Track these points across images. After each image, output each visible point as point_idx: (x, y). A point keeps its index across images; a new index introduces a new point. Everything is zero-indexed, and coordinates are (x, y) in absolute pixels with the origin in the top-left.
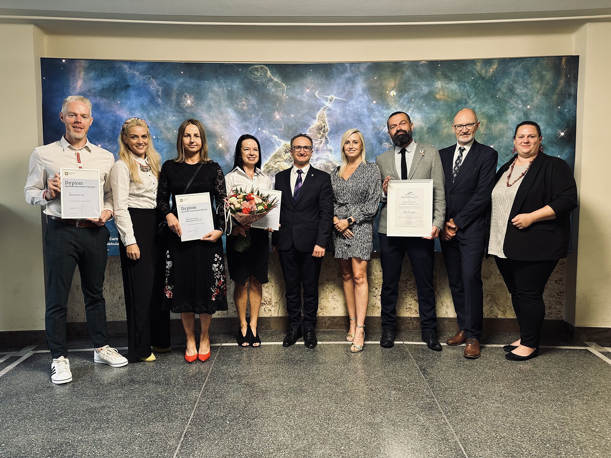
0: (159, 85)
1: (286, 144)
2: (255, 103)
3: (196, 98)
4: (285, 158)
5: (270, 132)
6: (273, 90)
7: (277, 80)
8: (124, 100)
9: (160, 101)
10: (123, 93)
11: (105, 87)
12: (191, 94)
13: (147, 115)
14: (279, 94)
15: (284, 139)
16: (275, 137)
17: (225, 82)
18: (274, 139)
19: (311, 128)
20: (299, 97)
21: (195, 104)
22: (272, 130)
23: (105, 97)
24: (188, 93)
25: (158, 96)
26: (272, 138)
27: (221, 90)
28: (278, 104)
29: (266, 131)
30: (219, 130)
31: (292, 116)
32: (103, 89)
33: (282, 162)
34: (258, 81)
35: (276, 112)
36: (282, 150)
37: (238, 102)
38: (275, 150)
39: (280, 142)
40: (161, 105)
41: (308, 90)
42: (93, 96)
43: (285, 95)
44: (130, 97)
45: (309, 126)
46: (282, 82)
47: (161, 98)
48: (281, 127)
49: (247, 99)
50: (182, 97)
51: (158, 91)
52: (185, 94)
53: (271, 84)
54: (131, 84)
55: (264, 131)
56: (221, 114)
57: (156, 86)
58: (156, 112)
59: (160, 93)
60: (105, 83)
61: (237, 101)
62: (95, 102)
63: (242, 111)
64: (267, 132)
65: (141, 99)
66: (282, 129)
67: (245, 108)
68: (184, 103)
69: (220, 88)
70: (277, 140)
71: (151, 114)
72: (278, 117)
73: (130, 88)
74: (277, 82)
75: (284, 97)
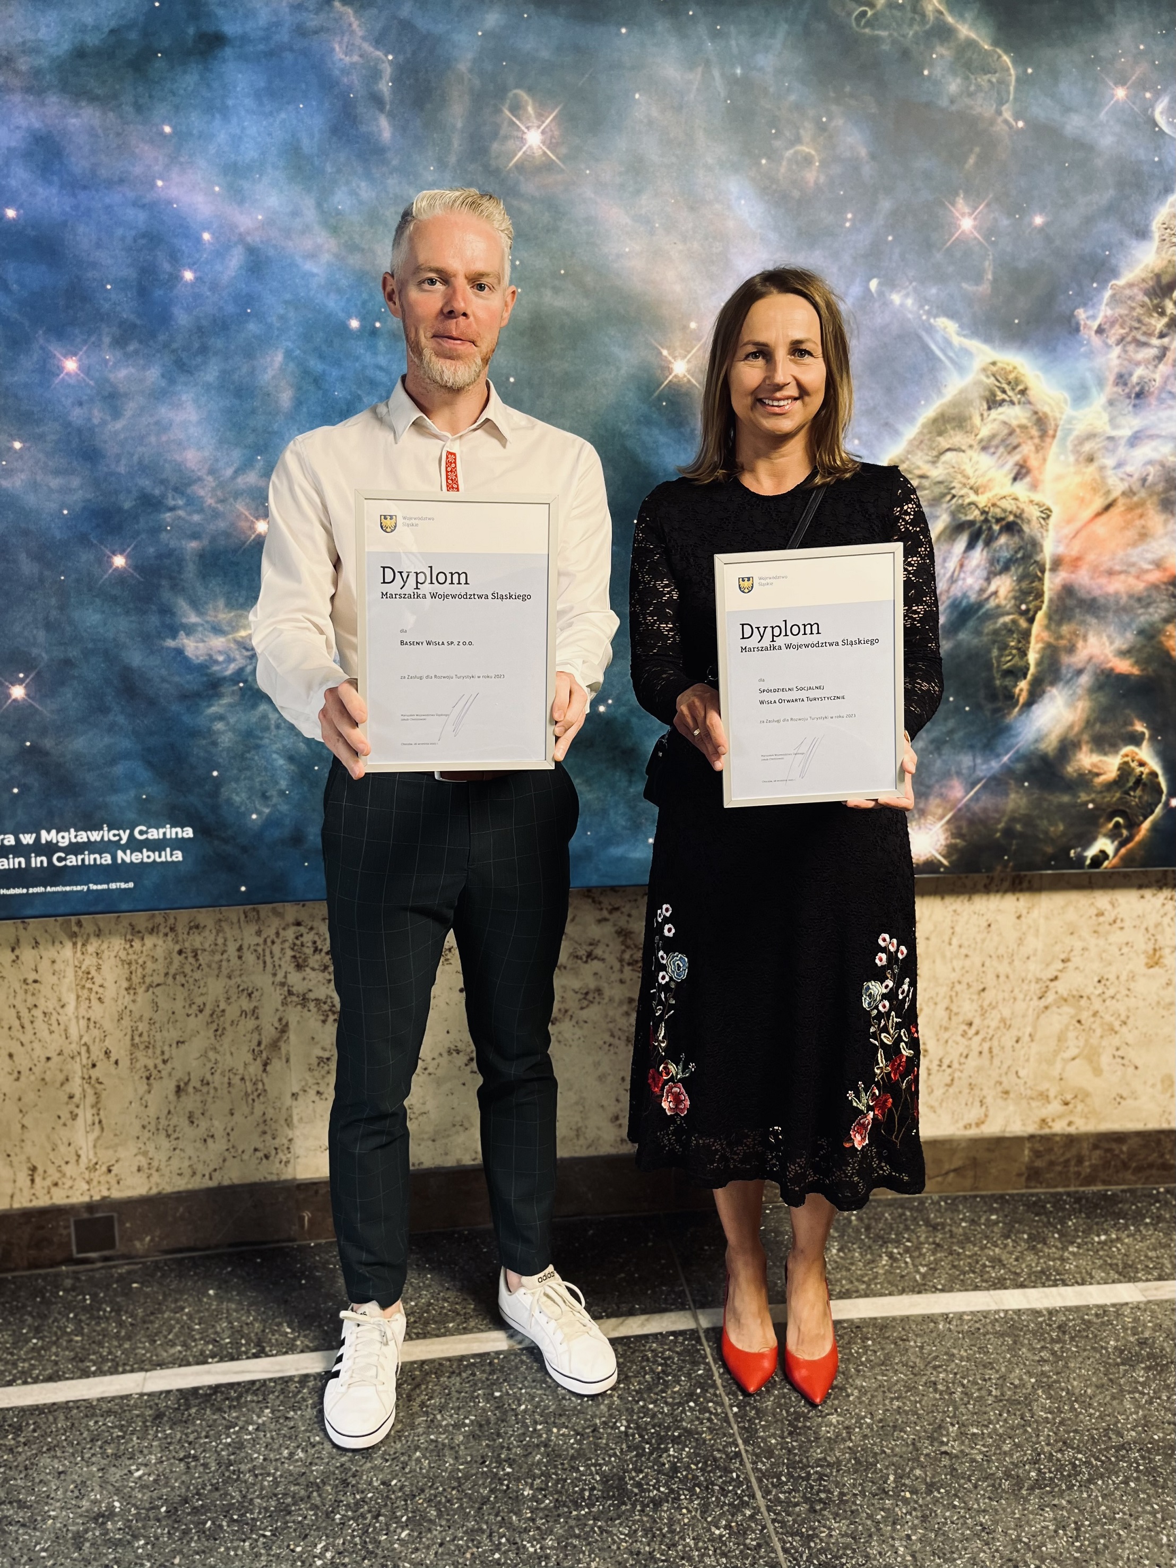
0: (379, 41)
1: (994, 364)
2: (863, 152)
3: (569, 120)
4: (985, 432)
5: (922, 301)
6: (954, 86)
7: (973, 35)
8: (196, 120)
9: (384, 129)
10: (190, 79)
11: (92, 40)
12: (544, 98)
13: (319, 205)
14: (983, 107)
15: (988, 339)
16: (947, 326)
17: (715, 35)
18: (939, 338)
19: (1121, 282)
20: (1074, 124)
21: (563, 150)
22: (934, 291)
23: (93, 99)
24: (530, 90)
25: (377, 100)
26: (930, 329)
27: (696, 76)
28: (972, 160)
29: (907, 295)
30: (678, 288)
31: (1038, 220)
32: (80, 53)
33: (970, 452)
34: (884, 34)
35: (960, 201)
36: (976, 395)
37: (777, 144)
38: (940, 393)
39: (966, 352)
40: (389, 155)
41: (1120, 93)
42: (28, 90)
43: (1007, 114)
44: (230, 102)
45: (1114, 273)
46: (996, 43)
47: (391, 116)
48: (978, 278)
49: (822, 128)
50: (498, 111)
51: (374, 74)
52: (516, 95)
53: (942, 53)
54: (230, 29)
55: (896, 298)
56: (692, 209)
57: (368, 47)
58: (366, 191)
59: (385, 86)
60: (89, 20)
61: (776, 136)
62: (37, 125)
63: (796, 194)
64: (909, 302)
65: (283, 115)
66: (984, 288)
67: (811, 176)
68: (510, 144)
69: (691, 67)
70: (957, 340)
71: (341, 200)
72: (967, 224)
73: (228, 52)
74: (970, 44)
75: (1006, 122)
